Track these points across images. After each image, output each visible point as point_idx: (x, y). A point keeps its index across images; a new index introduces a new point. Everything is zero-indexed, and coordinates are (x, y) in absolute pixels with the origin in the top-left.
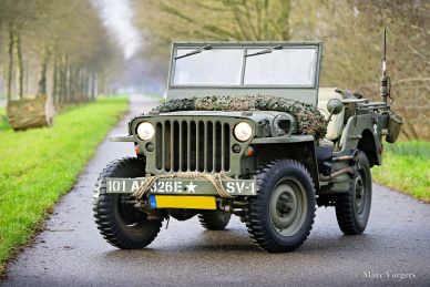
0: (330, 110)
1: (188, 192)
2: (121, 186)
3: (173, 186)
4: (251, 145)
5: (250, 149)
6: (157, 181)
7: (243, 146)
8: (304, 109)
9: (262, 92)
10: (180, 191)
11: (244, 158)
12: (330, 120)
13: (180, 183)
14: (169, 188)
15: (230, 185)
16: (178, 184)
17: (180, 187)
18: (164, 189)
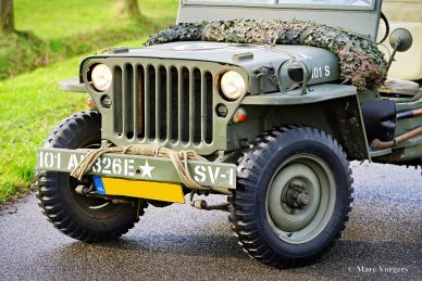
0: (393, 45)
1: (143, 176)
2: (55, 160)
3: (122, 165)
4: (241, 106)
5: (241, 112)
6: (101, 157)
7: (231, 107)
8: (350, 44)
9: (300, 16)
10: (132, 174)
11: (231, 124)
12: (392, 59)
13: (132, 161)
14: (117, 169)
15: (200, 170)
16: (129, 164)
17: (131, 167)
18: (110, 169)
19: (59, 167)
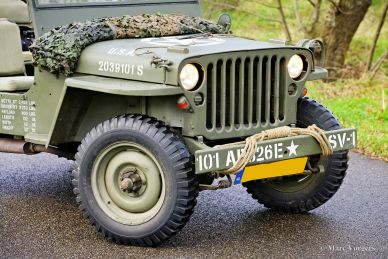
1: (289, 155)
3: (273, 150)
10: (281, 156)
13: (280, 145)
14: (269, 154)
15: (332, 139)
16: (279, 148)
17: (280, 150)
18: (263, 156)
19: (218, 166)
